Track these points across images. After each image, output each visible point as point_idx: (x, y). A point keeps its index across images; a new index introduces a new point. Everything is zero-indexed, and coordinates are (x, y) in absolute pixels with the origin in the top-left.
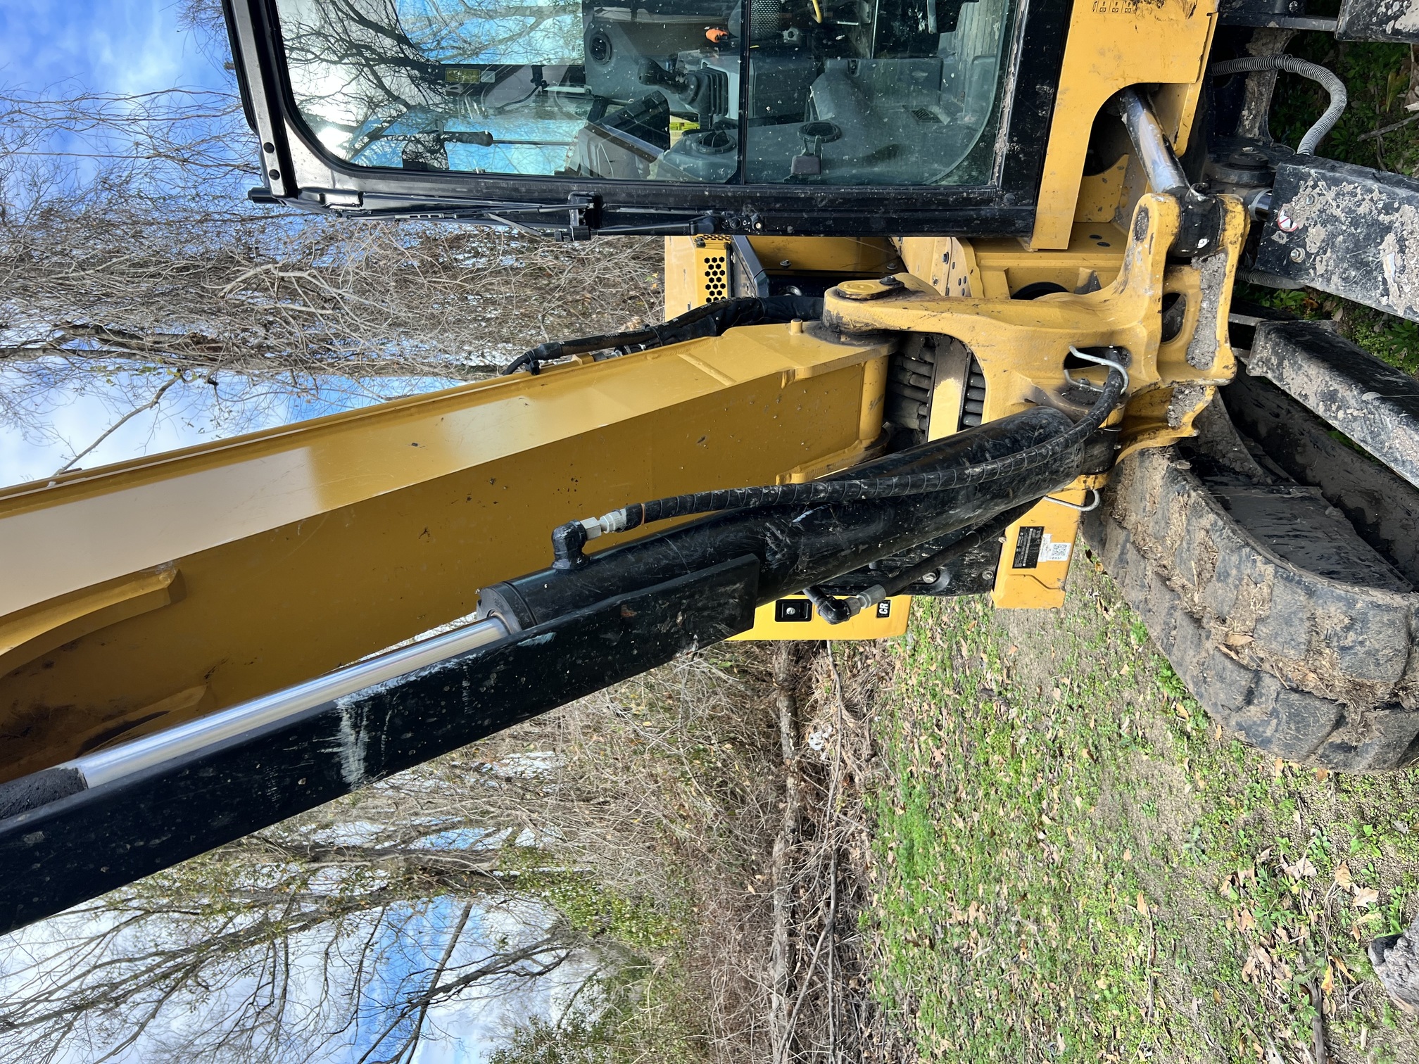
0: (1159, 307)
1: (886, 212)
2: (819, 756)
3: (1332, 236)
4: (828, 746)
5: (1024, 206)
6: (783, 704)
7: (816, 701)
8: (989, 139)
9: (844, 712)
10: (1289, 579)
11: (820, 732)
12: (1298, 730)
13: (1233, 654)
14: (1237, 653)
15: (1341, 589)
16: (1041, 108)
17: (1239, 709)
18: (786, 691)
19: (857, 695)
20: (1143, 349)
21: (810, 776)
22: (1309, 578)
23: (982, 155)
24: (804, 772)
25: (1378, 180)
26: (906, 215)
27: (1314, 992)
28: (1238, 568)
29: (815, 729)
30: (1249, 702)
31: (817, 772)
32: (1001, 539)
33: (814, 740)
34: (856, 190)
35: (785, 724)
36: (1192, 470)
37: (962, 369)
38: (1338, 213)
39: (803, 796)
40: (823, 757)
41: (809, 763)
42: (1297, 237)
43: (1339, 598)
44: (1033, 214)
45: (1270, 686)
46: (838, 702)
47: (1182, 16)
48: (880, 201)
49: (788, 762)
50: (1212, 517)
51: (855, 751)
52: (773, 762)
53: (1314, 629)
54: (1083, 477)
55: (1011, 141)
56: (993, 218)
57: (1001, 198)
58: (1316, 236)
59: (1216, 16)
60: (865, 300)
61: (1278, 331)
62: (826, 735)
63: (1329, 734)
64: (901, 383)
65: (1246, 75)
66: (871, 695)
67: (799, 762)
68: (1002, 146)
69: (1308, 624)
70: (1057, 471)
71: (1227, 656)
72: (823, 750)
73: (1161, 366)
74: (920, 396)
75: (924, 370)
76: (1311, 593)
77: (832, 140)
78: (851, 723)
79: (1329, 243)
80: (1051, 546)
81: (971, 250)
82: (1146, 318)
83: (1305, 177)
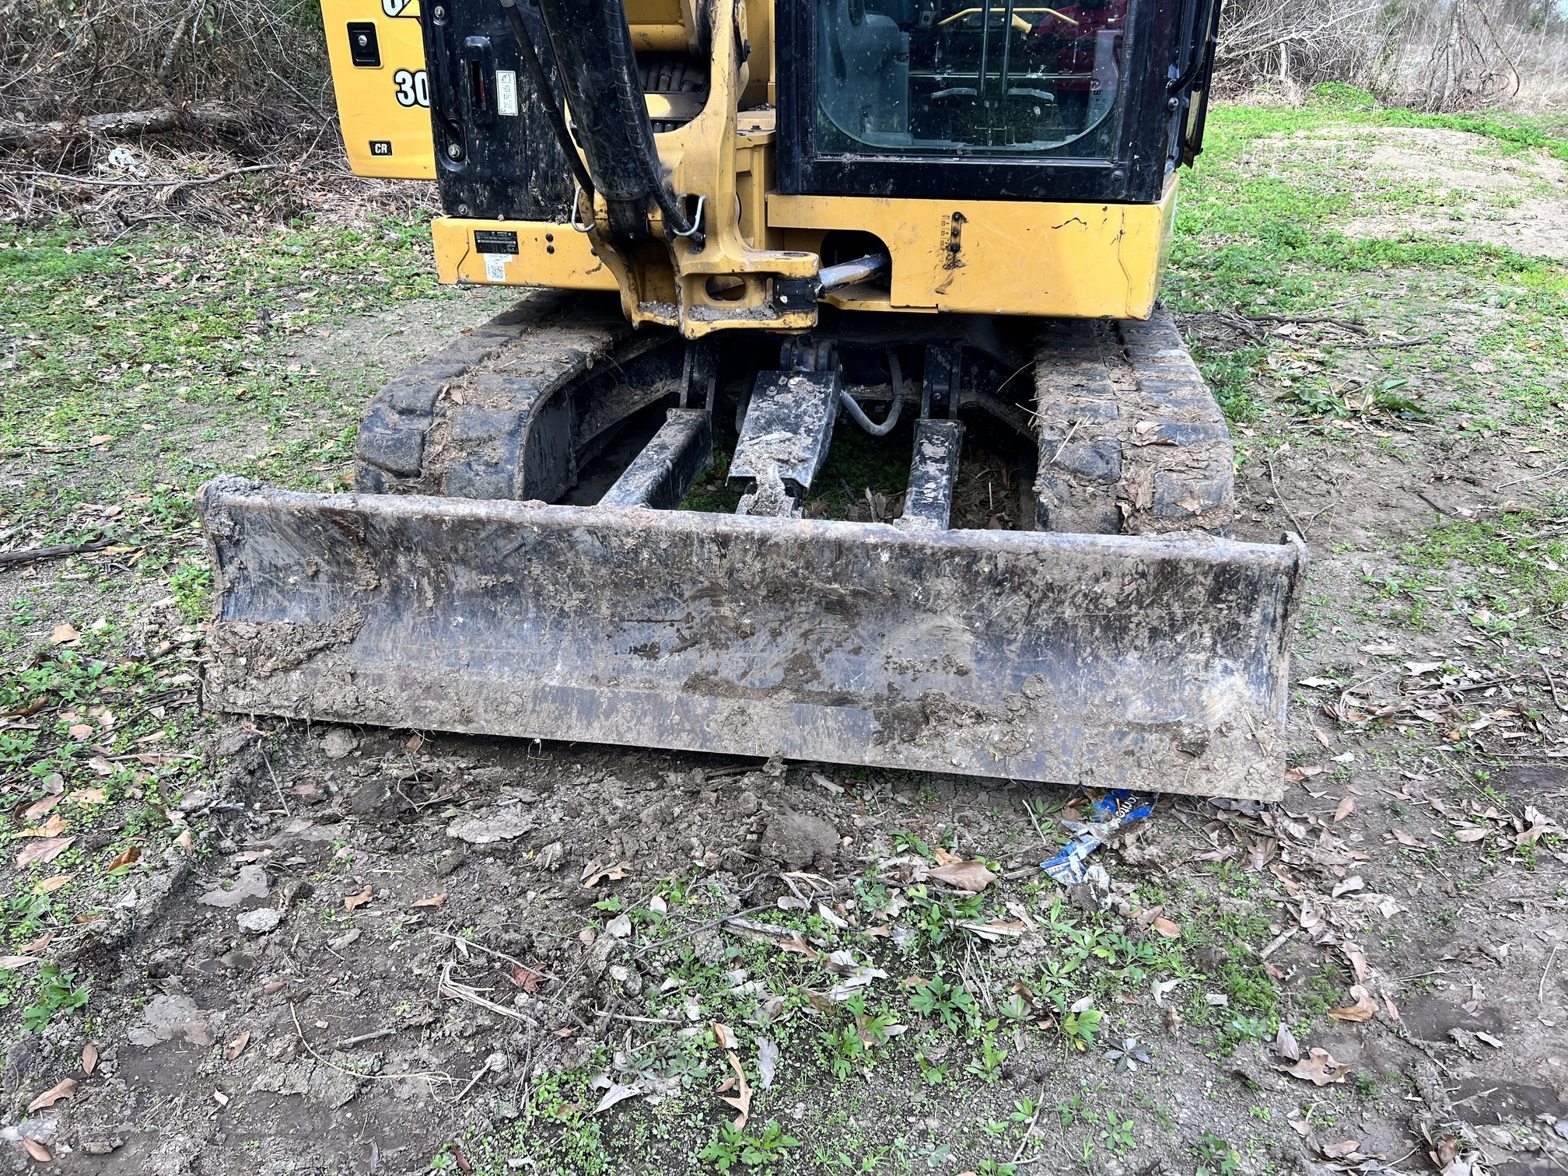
0: (737, 270)
1: (796, 60)
2: (102, 162)
3: (787, 407)
4: (119, 172)
5: (802, 184)
6: (158, 114)
7: (173, 157)
8: (853, 147)
9: (173, 189)
10: (520, 419)
11: (135, 162)
12: (388, 447)
13: (442, 396)
14: (444, 399)
15: (519, 453)
16: (877, 186)
17: (393, 407)
18: (178, 119)
19: (198, 203)
20: (705, 260)
21: (71, 152)
22: (524, 432)
23: (841, 143)
24: (74, 144)
25: (828, 424)
26: (794, 80)
27: (98, 543)
28: (520, 389)
29: (137, 156)
30: (402, 412)
31: (79, 159)
32: (501, 216)
33: (121, 154)
34: (814, 29)
35: (131, 117)
36: (585, 370)
37: (680, 115)
38: (804, 407)
39: (45, 141)
40: (101, 167)
41: (88, 149)
42: (785, 389)
43: (512, 453)
44: (796, 193)
45: (423, 424)
46: (184, 182)
47: (936, 285)
48: (805, 54)
49: (82, 122)
50: (556, 375)
51: (123, 203)
52: (79, 100)
53: (481, 442)
54: (605, 208)
55: (852, 164)
56: (791, 157)
57: (808, 163)
58: (788, 398)
59: (935, 311)
60: (734, 20)
61: (704, 423)
62: (132, 169)
63: (389, 470)
64: (661, 68)
65: (890, 382)
66: (202, 218)
67: (87, 137)
68: (847, 158)
69: (486, 436)
70: (614, 174)
71: (440, 392)
72: (111, 166)
73: (692, 277)
74: (652, 84)
75: (674, 85)
76: (512, 434)
77: (851, 17)
78: (161, 196)
79: (784, 406)
80: (501, 264)
81: (765, 141)
82: (729, 260)
83: (827, 386)
